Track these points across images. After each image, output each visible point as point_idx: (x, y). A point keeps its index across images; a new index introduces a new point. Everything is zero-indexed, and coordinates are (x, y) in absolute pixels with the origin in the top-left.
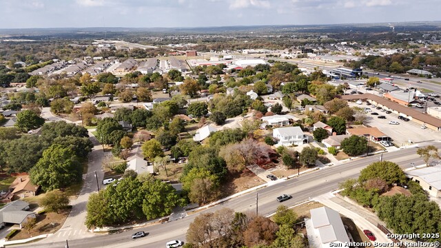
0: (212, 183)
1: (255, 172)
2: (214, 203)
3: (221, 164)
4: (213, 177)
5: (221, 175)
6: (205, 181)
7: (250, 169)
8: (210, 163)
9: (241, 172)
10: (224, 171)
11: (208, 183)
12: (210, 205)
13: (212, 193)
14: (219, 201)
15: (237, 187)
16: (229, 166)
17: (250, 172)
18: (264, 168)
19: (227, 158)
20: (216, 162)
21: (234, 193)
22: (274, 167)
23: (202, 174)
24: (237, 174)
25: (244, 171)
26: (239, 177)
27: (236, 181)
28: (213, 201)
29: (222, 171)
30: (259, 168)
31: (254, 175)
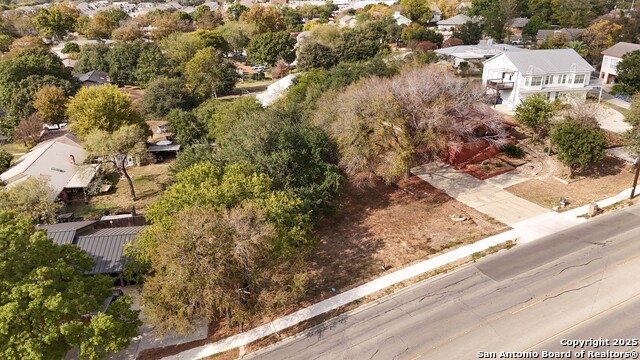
0: (268, 229)
1: (442, 185)
2: (277, 325)
3: (316, 152)
4: (275, 202)
5: (318, 194)
6: (234, 218)
7: (425, 177)
8: (270, 146)
9: (394, 187)
10: (331, 179)
11: (242, 229)
12: (261, 332)
13: (266, 285)
14: (304, 314)
15: (381, 244)
16: (352, 160)
17: (425, 185)
18: (472, 173)
19: (343, 130)
20: (297, 142)
21: (375, 273)
22: (512, 169)
23: (229, 186)
24: (380, 193)
25: (401, 184)
26: (386, 204)
27: (376, 220)
28: (278, 310)
29: (320, 179)
30: (453, 173)
31: (442, 198)
